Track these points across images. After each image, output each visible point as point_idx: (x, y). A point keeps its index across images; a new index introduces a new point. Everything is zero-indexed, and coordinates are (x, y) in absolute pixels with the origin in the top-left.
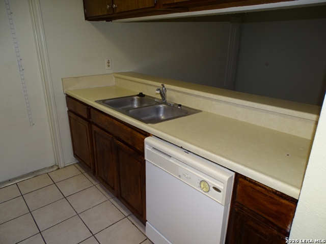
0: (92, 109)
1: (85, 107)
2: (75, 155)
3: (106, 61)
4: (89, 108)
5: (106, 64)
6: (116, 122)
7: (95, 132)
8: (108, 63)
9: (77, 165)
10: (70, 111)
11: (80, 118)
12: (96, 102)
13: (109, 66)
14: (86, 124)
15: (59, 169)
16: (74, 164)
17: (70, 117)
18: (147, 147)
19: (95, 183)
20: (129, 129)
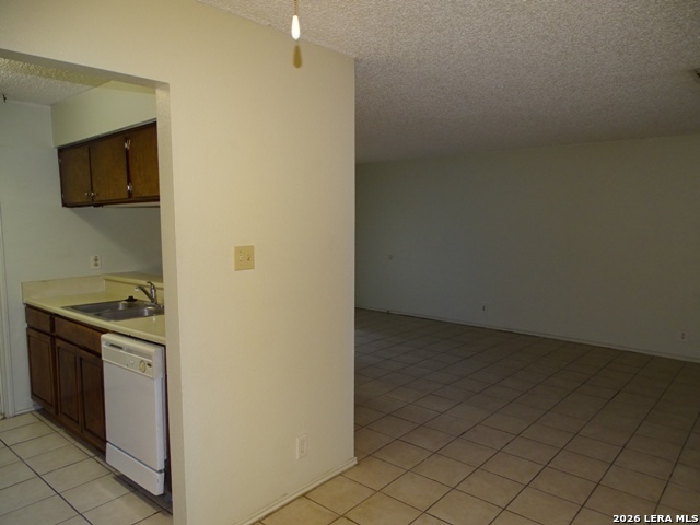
0: (56, 318)
1: (48, 316)
2: (34, 395)
3: (92, 258)
4: (53, 316)
5: (92, 262)
6: (80, 326)
7: (59, 348)
8: (96, 260)
9: (36, 414)
10: (30, 328)
11: (42, 335)
12: (63, 308)
13: (96, 265)
14: (48, 339)
15: (5, 418)
16: (30, 412)
17: (29, 336)
18: (103, 345)
19: (57, 429)
20: (91, 331)
